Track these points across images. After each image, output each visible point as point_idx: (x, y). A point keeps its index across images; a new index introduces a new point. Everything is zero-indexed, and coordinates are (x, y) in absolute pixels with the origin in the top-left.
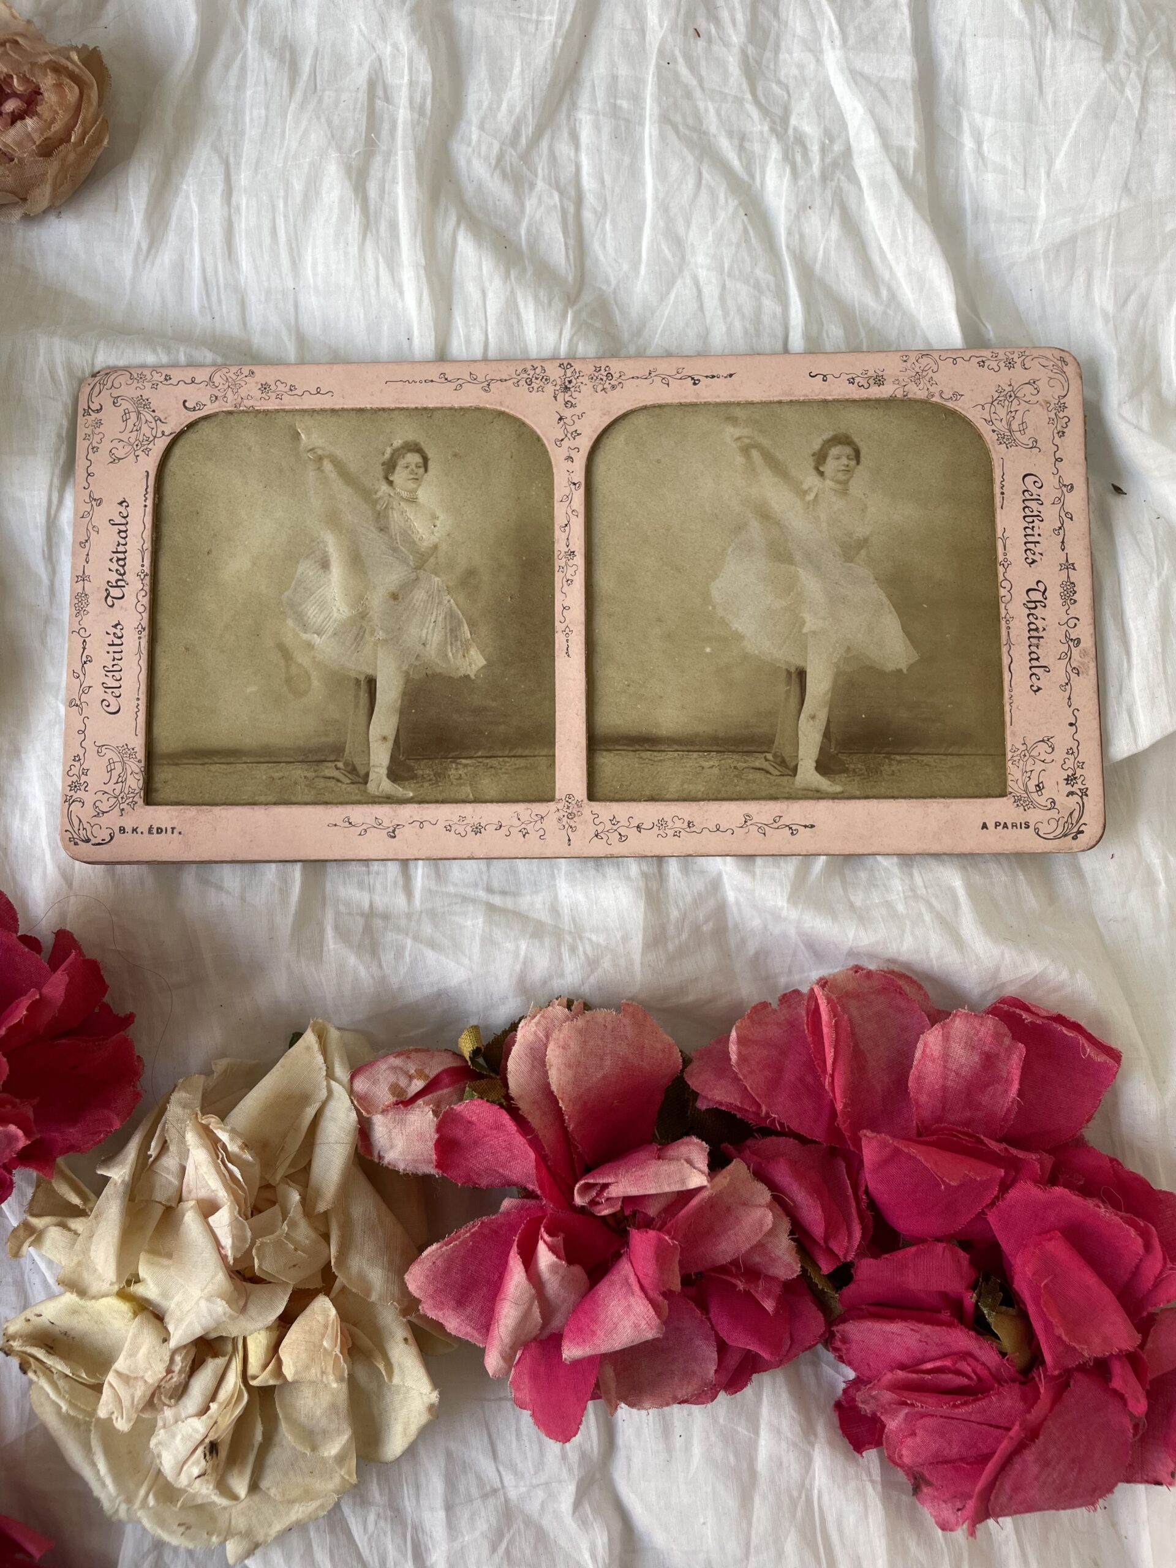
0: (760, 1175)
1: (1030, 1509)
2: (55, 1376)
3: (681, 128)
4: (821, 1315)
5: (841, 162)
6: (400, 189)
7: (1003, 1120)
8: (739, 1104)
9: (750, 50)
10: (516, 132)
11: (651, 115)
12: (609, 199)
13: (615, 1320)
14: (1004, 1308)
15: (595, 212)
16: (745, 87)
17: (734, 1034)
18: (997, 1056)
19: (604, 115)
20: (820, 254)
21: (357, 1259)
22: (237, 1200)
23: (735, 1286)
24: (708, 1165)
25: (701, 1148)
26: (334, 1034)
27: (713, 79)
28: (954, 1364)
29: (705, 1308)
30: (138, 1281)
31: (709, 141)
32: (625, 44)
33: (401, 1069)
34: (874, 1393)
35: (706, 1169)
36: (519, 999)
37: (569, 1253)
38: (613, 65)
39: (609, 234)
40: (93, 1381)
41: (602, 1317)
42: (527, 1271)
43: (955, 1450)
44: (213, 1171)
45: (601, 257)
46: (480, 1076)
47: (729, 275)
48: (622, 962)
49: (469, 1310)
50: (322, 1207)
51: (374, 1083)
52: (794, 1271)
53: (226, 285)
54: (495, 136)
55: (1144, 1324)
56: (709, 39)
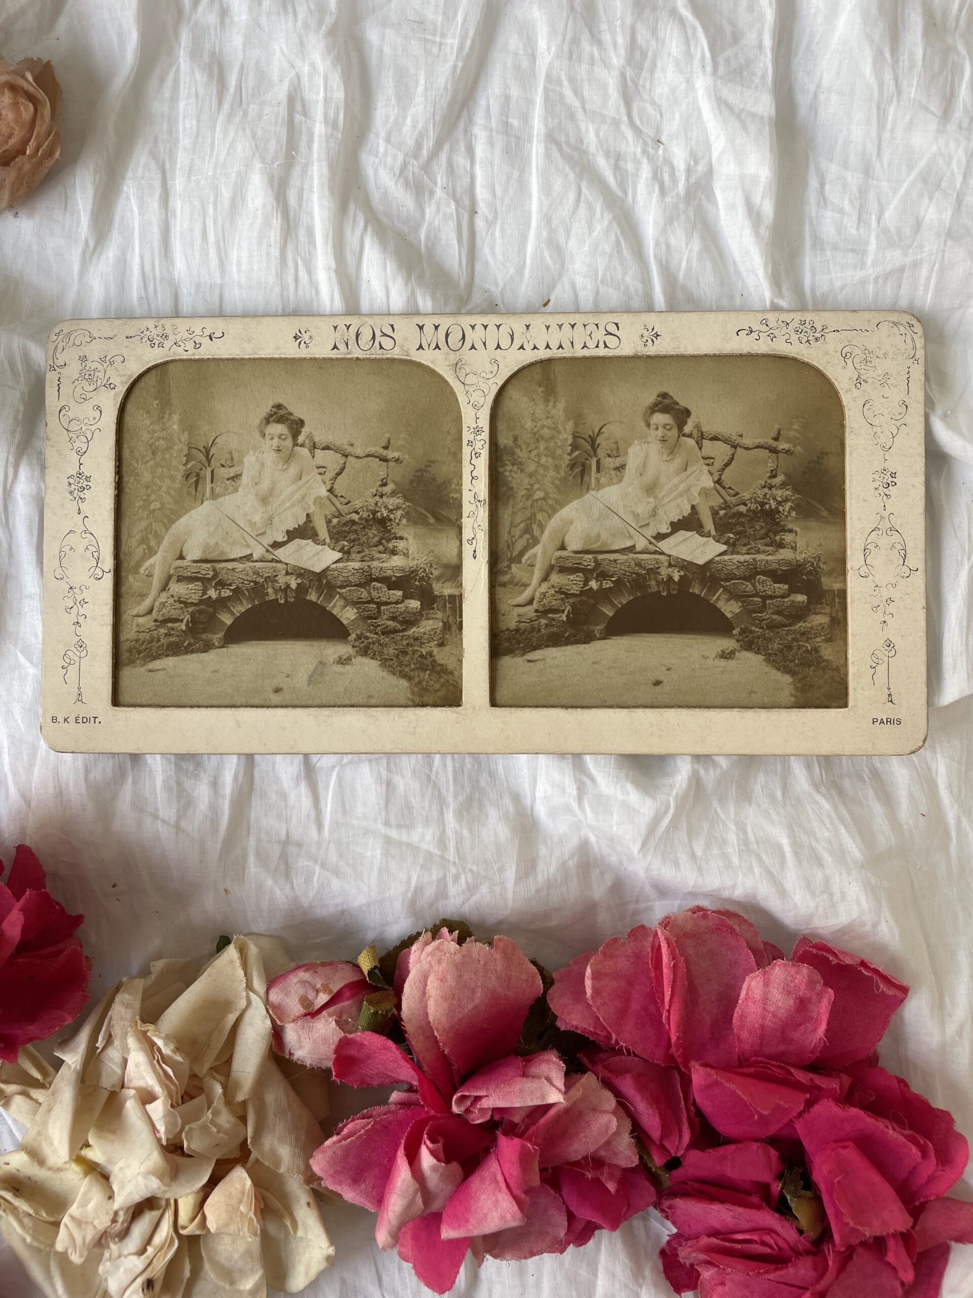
0: (608, 1084)
2: (21, 1216)
3: (564, 146)
4: (653, 1189)
5: (703, 185)
6: (315, 197)
7: (811, 1052)
8: (591, 1028)
9: (629, 73)
10: (419, 145)
11: (538, 134)
12: (498, 209)
13: (485, 1211)
14: (804, 1191)
15: (487, 220)
16: (623, 110)
17: (589, 969)
18: (809, 1000)
19: (497, 132)
20: (684, 263)
21: (269, 1137)
22: (170, 1095)
23: (584, 1175)
24: (565, 1084)
25: (559, 1065)
26: (253, 950)
27: (594, 101)
28: (760, 1237)
29: (557, 1188)
30: (87, 1145)
31: (588, 160)
32: (517, 68)
33: (309, 983)
35: (562, 1088)
36: (409, 920)
37: (446, 1156)
38: (506, 86)
39: (498, 240)
40: (52, 1219)
41: (474, 1208)
42: (412, 1170)
44: (150, 1070)
45: (492, 260)
46: (376, 989)
47: (602, 282)
48: (497, 889)
49: (363, 1186)
50: (240, 1097)
51: (286, 995)
52: (633, 1162)
53: (162, 279)
54: (399, 149)
55: (916, 1210)
56: (592, 62)
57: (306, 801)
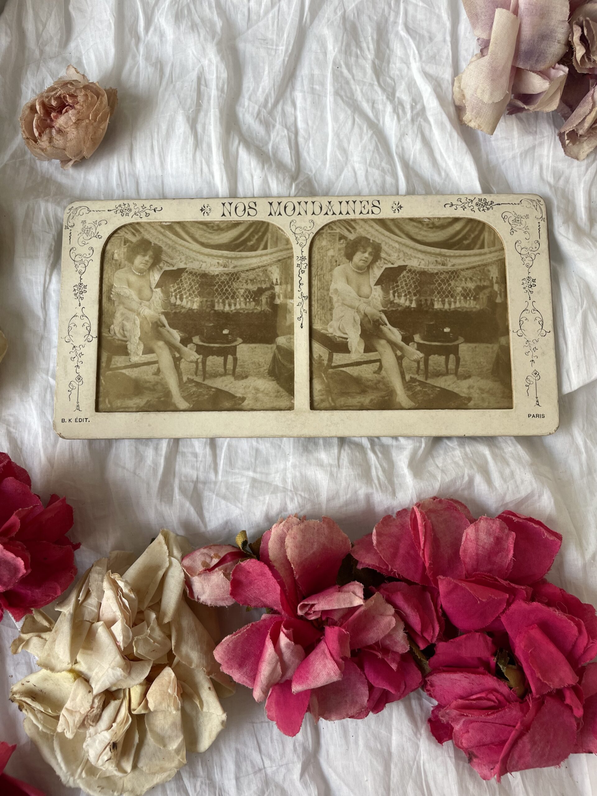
0: (389, 601)
1: (527, 767)
2: (36, 712)
3: (344, 98)
4: (420, 672)
5: (421, 113)
6: (212, 127)
7: (506, 569)
8: (377, 565)
10: (266, 101)
11: (330, 92)
12: (311, 132)
13: (318, 671)
14: (510, 665)
15: (304, 138)
16: (375, 79)
17: (374, 531)
18: (502, 538)
19: (308, 93)
20: (412, 157)
21: (185, 647)
22: (125, 617)
23: (377, 656)
24: (364, 595)
25: (360, 586)
26: (172, 536)
27: (359, 75)
28: (487, 695)
29: (362, 669)
30: (77, 663)
31: (358, 105)
32: (317, 59)
33: (207, 554)
34: (448, 711)
35: (363, 597)
37: (295, 638)
38: (312, 69)
39: (311, 148)
40: (55, 714)
41: (311, 670)
42: (274, 647)
43: (489, 739)
44: (115, 602)
45: (308, 159)
47: (370, 165)
49: (245, 670)
50: (167, 620)
51: (194, 561)
52: (406, 649)
53: (129, 174)
54: (256, 103)
55: (580, 672)
56: (357, 56)
57: (209, 459)
